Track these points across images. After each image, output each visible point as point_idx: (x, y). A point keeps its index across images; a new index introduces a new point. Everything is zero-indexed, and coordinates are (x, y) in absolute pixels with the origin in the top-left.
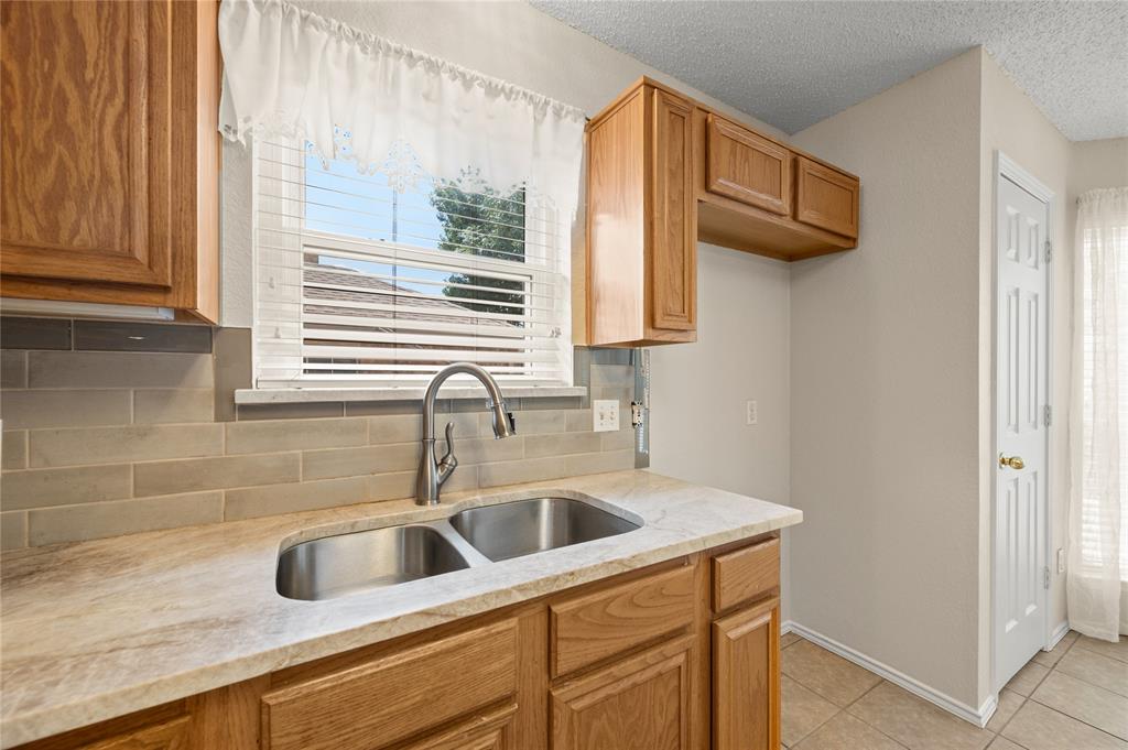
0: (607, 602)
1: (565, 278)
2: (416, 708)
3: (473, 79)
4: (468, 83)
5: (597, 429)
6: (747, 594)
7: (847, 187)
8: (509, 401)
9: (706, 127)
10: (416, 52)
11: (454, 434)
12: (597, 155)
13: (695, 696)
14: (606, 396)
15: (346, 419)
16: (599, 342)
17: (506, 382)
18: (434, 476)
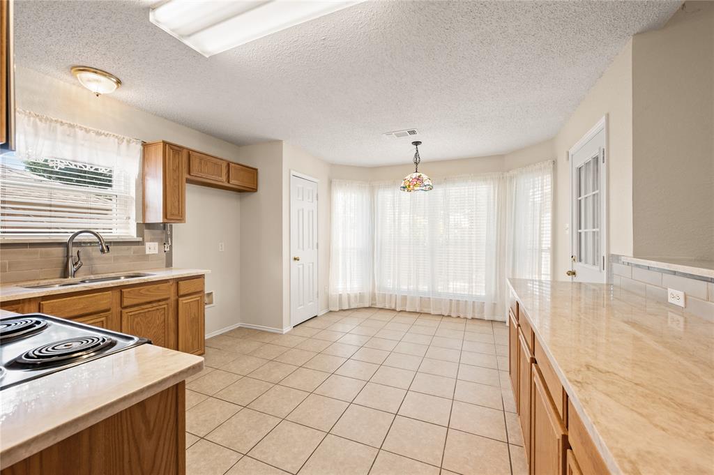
0: (140, 290)
1: (132, 198)
2: (81, 309)
3: (90, 130)
4: (87, 131)
5: (147, 252)
6: (190, 292)
7: (254, 172)
8: (106, 243)
9: (189, 156)
10: (64, 121)
11: (81, 254)
12: (146, 156)
13: (170, 314)
14: (152, 240)
15: (28, 250)
16: (147, 222)
17: (106, 236)
18: (71, 268)
